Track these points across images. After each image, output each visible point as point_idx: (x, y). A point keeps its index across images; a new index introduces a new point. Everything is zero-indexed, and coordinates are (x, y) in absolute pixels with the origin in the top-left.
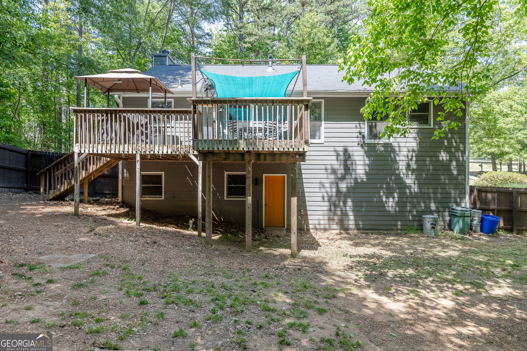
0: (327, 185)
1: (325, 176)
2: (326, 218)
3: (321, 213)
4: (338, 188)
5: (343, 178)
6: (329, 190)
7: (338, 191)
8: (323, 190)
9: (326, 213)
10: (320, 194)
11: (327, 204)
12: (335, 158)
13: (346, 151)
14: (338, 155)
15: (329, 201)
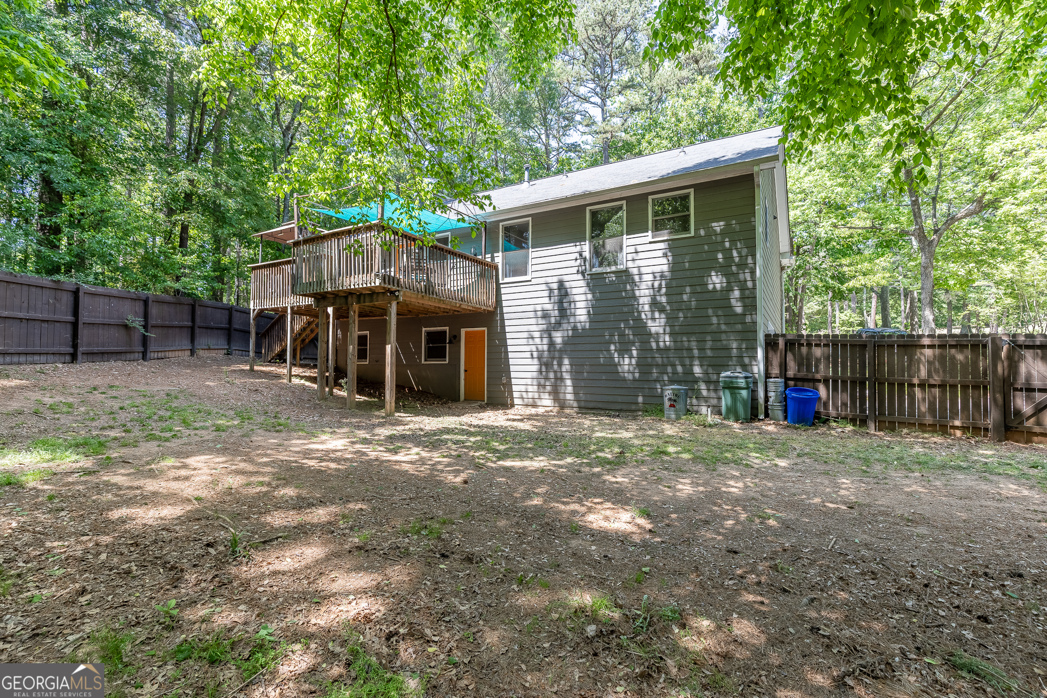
0: (537, 335)
1: (533, 321)
2: (535, 382)
3: (529, 375)
4: (550, 337)
5: (558, 325)
6: (538, 341)
7: (552, 344)
8: (531, 342)
9: (535, 374)
10: (527, 348)
11: (536, 361)
12: (546, 293)
13: (561, 283)
14: (551, 290)
15: (539, 358)
